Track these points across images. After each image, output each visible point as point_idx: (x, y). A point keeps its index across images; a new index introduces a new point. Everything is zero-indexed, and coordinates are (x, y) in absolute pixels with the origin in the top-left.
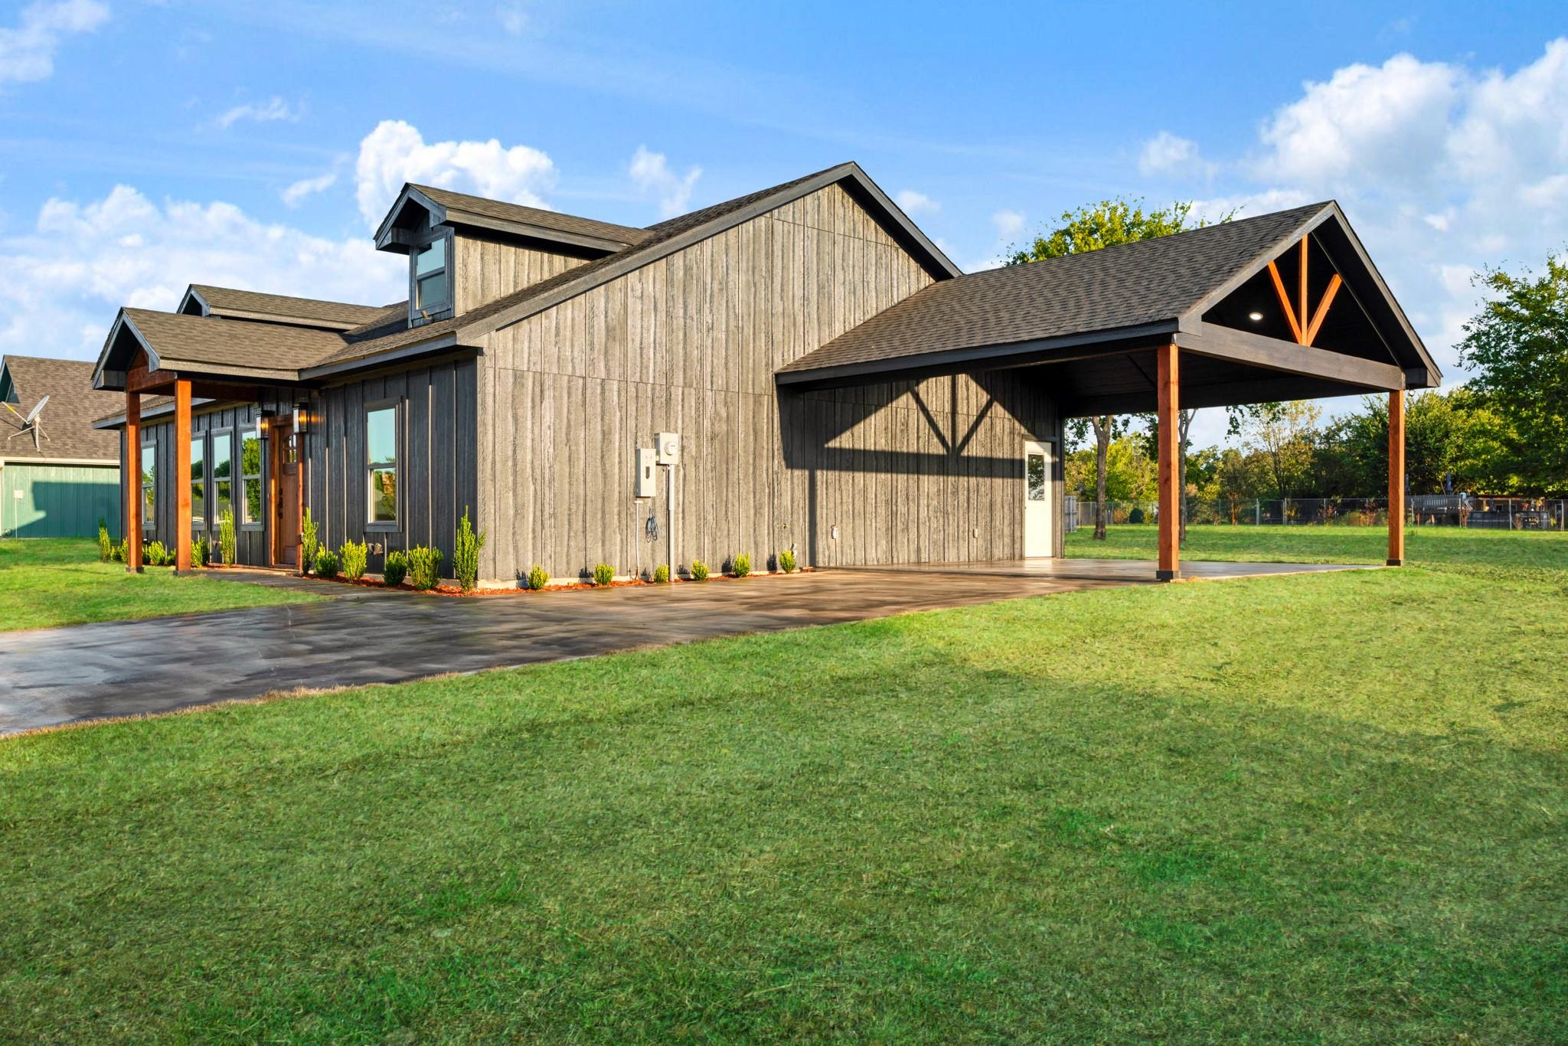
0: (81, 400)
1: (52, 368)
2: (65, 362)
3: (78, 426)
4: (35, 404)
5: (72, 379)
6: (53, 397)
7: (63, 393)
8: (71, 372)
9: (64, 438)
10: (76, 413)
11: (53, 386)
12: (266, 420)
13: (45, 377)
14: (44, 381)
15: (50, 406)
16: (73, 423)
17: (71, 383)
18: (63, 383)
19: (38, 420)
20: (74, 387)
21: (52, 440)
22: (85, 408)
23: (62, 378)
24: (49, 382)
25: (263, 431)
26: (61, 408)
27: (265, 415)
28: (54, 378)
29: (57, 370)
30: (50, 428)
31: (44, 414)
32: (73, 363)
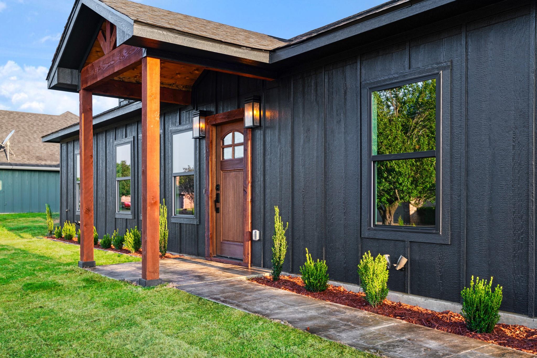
0: (32, 134)
1: (17, 116)
2: (24, 113)
3: (31, 148)
4: (7, 135)
5: (27, 122)
6: (17, 132)
7: (22, 130)
8: (27, 119)
9: (23, 155)
10: (29, 141)
11: (17, 126)
12: (203, 121)
13: (13, 121)
14: (12, 123)
15: (16, 137)
16: (28, 147)
17: (27, 124)
18: (22, 124)
19: (8, 144)
20: (28, 126)
21: (17, 156)
22: (34, 138)
23: (22, 122)
24: (15, 123)
25: (200, 130)
26: (22, 138)
27: (203, 115)
28: (18, 121)
29: (20, 117)
30: (16, 149)
31: (12, 140)
32: (28, 114)
